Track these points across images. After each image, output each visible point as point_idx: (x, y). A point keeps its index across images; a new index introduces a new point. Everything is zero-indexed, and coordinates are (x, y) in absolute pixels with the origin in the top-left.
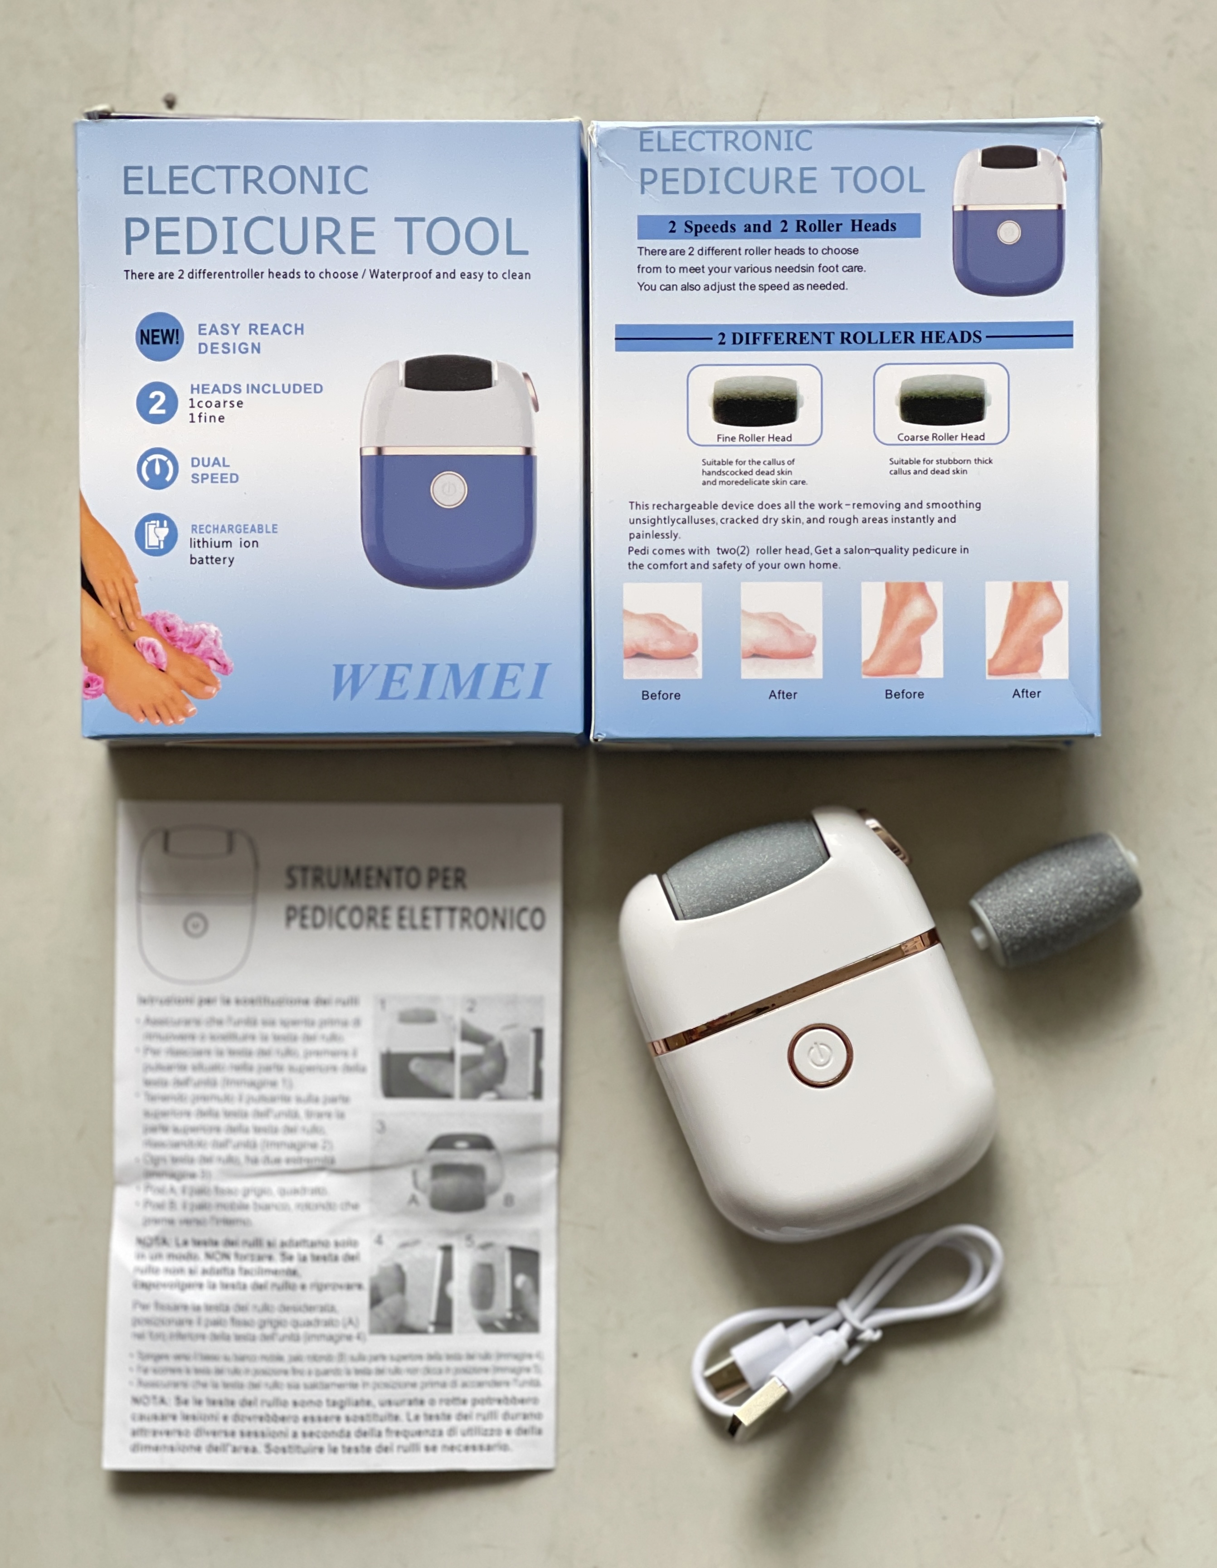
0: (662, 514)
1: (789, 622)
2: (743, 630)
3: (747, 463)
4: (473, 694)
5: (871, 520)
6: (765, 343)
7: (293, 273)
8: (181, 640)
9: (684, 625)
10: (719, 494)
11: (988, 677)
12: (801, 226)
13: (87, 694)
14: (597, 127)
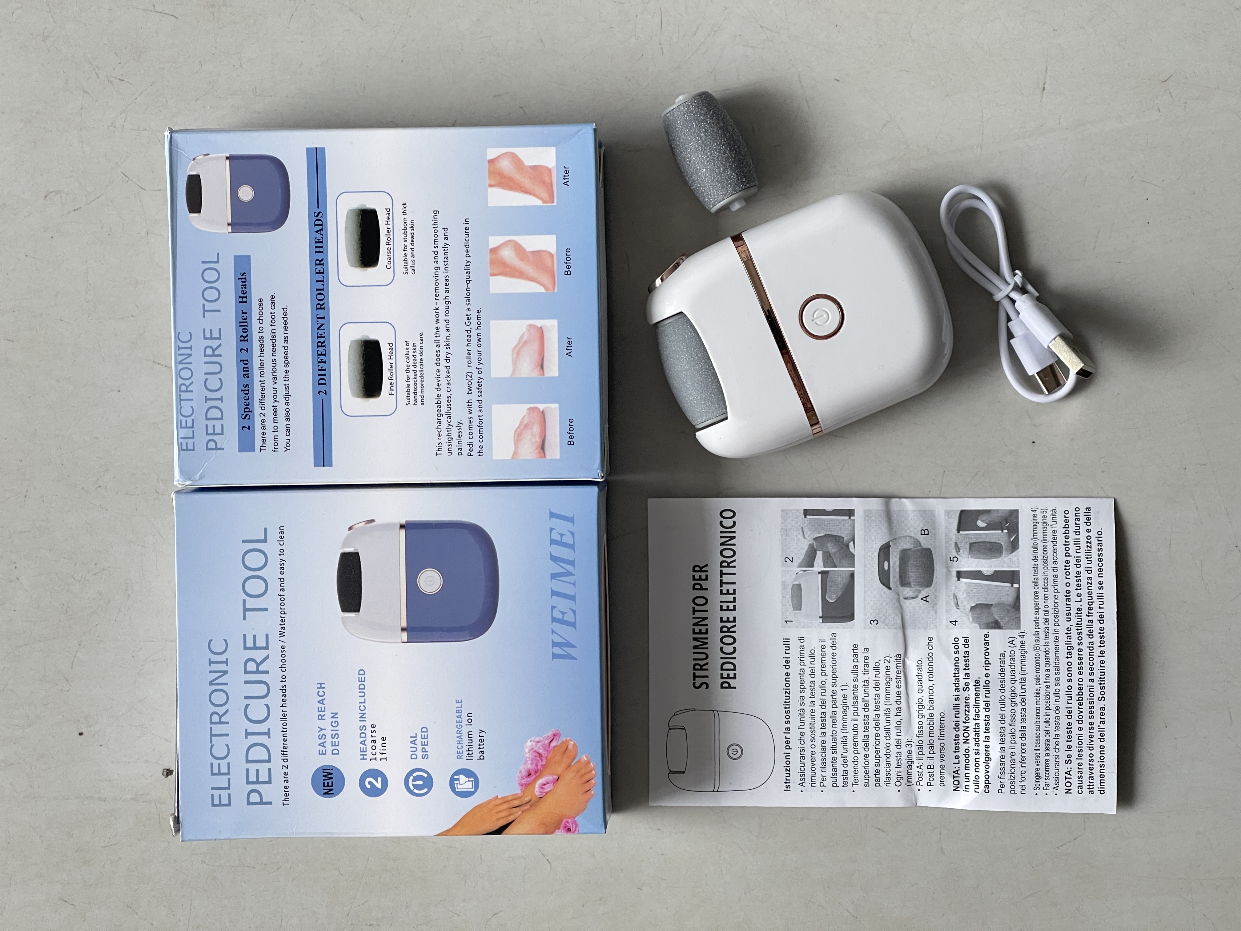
0: (444, 433)
1: (519, 343)
2: (524, 375)
3: (408, 374)
4: (572, 563)
5: (447, 287)
6: (325, 362)
7: (282, 690)
8: (537, 766)
9: (522, 417)
10: (430, 393)
11: (555, 203)
12: (244, 338)
13: (575, 830)
14: (178, 481)
